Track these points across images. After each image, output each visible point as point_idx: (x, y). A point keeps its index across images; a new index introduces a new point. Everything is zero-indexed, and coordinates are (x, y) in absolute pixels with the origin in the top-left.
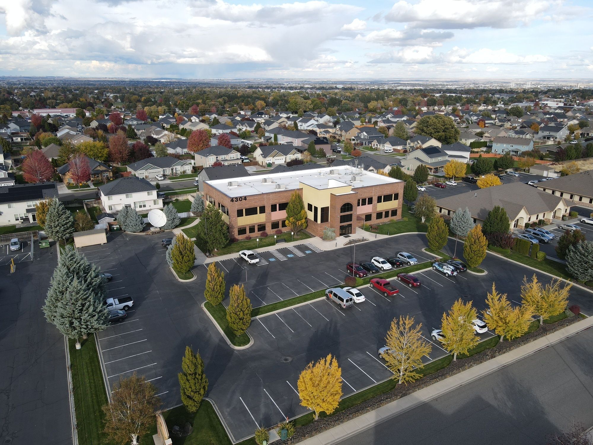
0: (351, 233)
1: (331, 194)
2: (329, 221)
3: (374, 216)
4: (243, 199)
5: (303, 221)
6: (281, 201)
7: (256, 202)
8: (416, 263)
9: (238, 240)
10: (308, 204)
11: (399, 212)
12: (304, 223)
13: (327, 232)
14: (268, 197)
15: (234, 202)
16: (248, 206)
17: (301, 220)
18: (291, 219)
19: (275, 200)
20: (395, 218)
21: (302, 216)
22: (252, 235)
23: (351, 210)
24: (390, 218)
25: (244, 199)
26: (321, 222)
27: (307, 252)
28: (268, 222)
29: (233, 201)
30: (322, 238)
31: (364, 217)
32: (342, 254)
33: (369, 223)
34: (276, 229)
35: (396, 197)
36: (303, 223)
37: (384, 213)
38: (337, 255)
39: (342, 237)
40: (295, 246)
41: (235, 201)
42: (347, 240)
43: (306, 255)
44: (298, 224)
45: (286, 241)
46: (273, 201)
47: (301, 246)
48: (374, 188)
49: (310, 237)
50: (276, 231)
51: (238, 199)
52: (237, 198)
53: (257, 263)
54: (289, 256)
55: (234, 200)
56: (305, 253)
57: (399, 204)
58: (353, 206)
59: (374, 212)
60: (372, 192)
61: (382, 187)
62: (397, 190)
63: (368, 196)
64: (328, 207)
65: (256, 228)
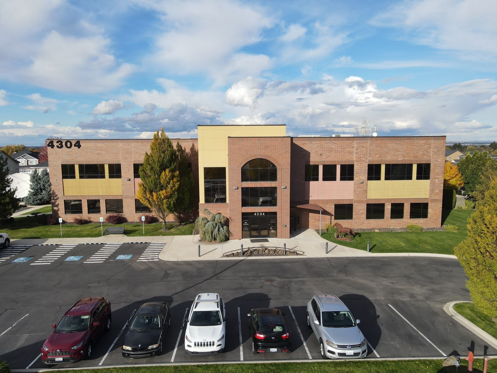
0: (276, 236)
1: (229, 137)
2: (228, 202)
3: (360, 210)
4: (73, 144)
7: (101, 154)
11: (434, 210)
14: (125, 147)
15: (55, 147)
16: (84, 161)
22: (94, 217)
24: (407, 221)
25: (75, 145)
26: (206, 202)
27: (120, 257)
28: (127, 197)
31: (331, 209)
34: (145, 214)
37: (388, 208)
41: (58, 147)
42: (249, 246)
48: (355, 144)
49: (188, 234)
51: (64, 144)
52: (62, 142)
55: (55, 144)
56: (111, 259)
57: (431, 190)
58: (278, 168)
59: (360, 202)
60: (350, 153)
61: (379, 142)
62: (425, 156)
63: (340, 160)
64: (225, 168)
65: (103, 206)
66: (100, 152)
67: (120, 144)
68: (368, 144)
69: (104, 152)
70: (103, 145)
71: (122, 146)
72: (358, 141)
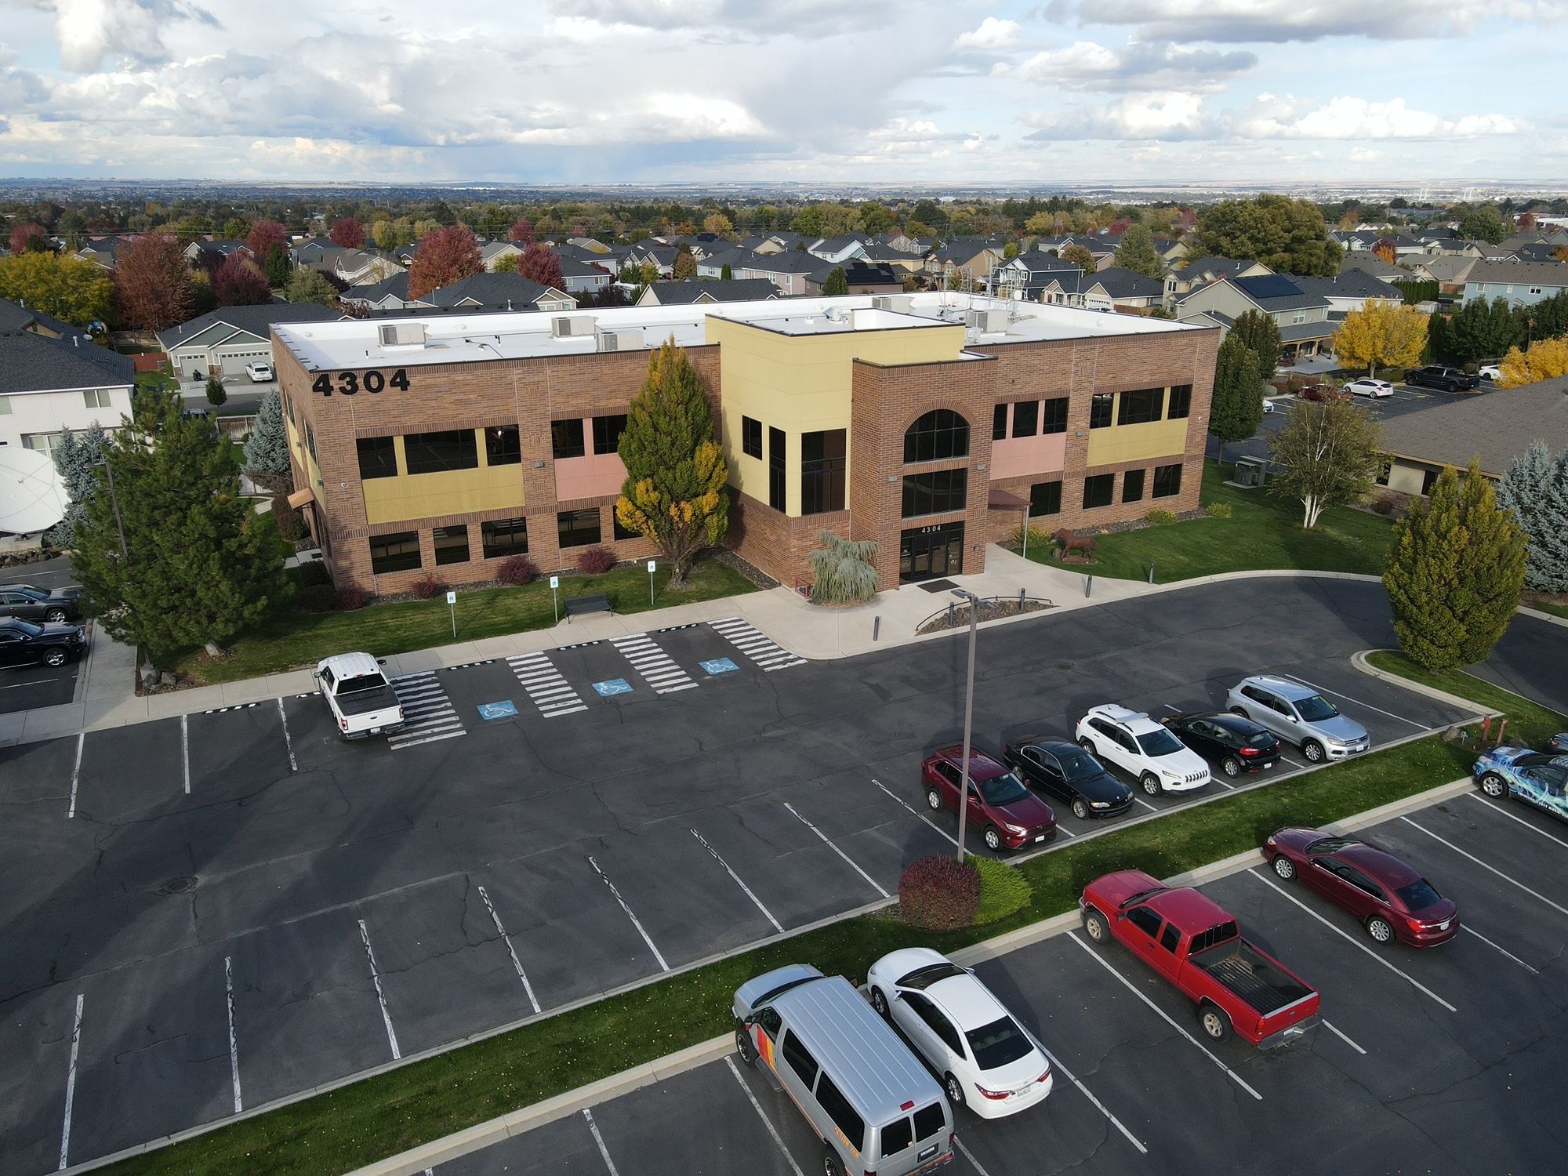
0: (960, 572)
1: (855, 361)
2: (847, 506)
3: (1073, 492)
4: (388, 379)
5: (709, 500)
6: (603, 403)
7: (466, 402)
8: (1360, 747)
9: (366, 599)
10: (745, 418)
11: (1191, 479)
12: (715, 510)
13: (832, 561)
14: (530, 378)
15: (336, 394)
16: (419, 423)
17: (696, 495)
18: (641, 487)
19: (577, 395)
20: (1168, 505)
21: (702, 474)
22: (452, 572)
23: (961, 449)
24: (1148, 503)
25: (393, 384)
26: (803, 513)
27: (713, 667)
28: (538, 511)
29: (328, 390)
30: (806, 591)
31: (1025, 493)
32: (906, 680)
33: (1047, 525)
34: (583, 549)
35: (1180, 407)
36: (706, 510)
37: (1119, 481)
38: (876, 688)
39: (913, 587)
40: (656, 636)
41: (343, 390)
42: (938, 603)
43: (702, 685)
44: (681, 517)
45: (615, 604)
46: (559, 399)
47: (689, 634)
48: (1074, 353)
49: (750, 588)
50: (583, 558)
51: (360, 381)
52: (354, 378)
53: (387, 732)
54: (603, 688)
55: (335, 383)
56: (696, 673)
57: (1190, 438)
58: (973, 426)
59: (1075, 475)
60: (1065, 373)
61: (1114, 347)
62: (1185, 370)
63: (1046, 390)
64: (844, 431)
65: (475, 541)
66: (462, 397)
67: (515, 374)
68: (1096, 353)
69: (472, 396)
70: (470, 377)
71: (521, 376)
72: (1080, 347)
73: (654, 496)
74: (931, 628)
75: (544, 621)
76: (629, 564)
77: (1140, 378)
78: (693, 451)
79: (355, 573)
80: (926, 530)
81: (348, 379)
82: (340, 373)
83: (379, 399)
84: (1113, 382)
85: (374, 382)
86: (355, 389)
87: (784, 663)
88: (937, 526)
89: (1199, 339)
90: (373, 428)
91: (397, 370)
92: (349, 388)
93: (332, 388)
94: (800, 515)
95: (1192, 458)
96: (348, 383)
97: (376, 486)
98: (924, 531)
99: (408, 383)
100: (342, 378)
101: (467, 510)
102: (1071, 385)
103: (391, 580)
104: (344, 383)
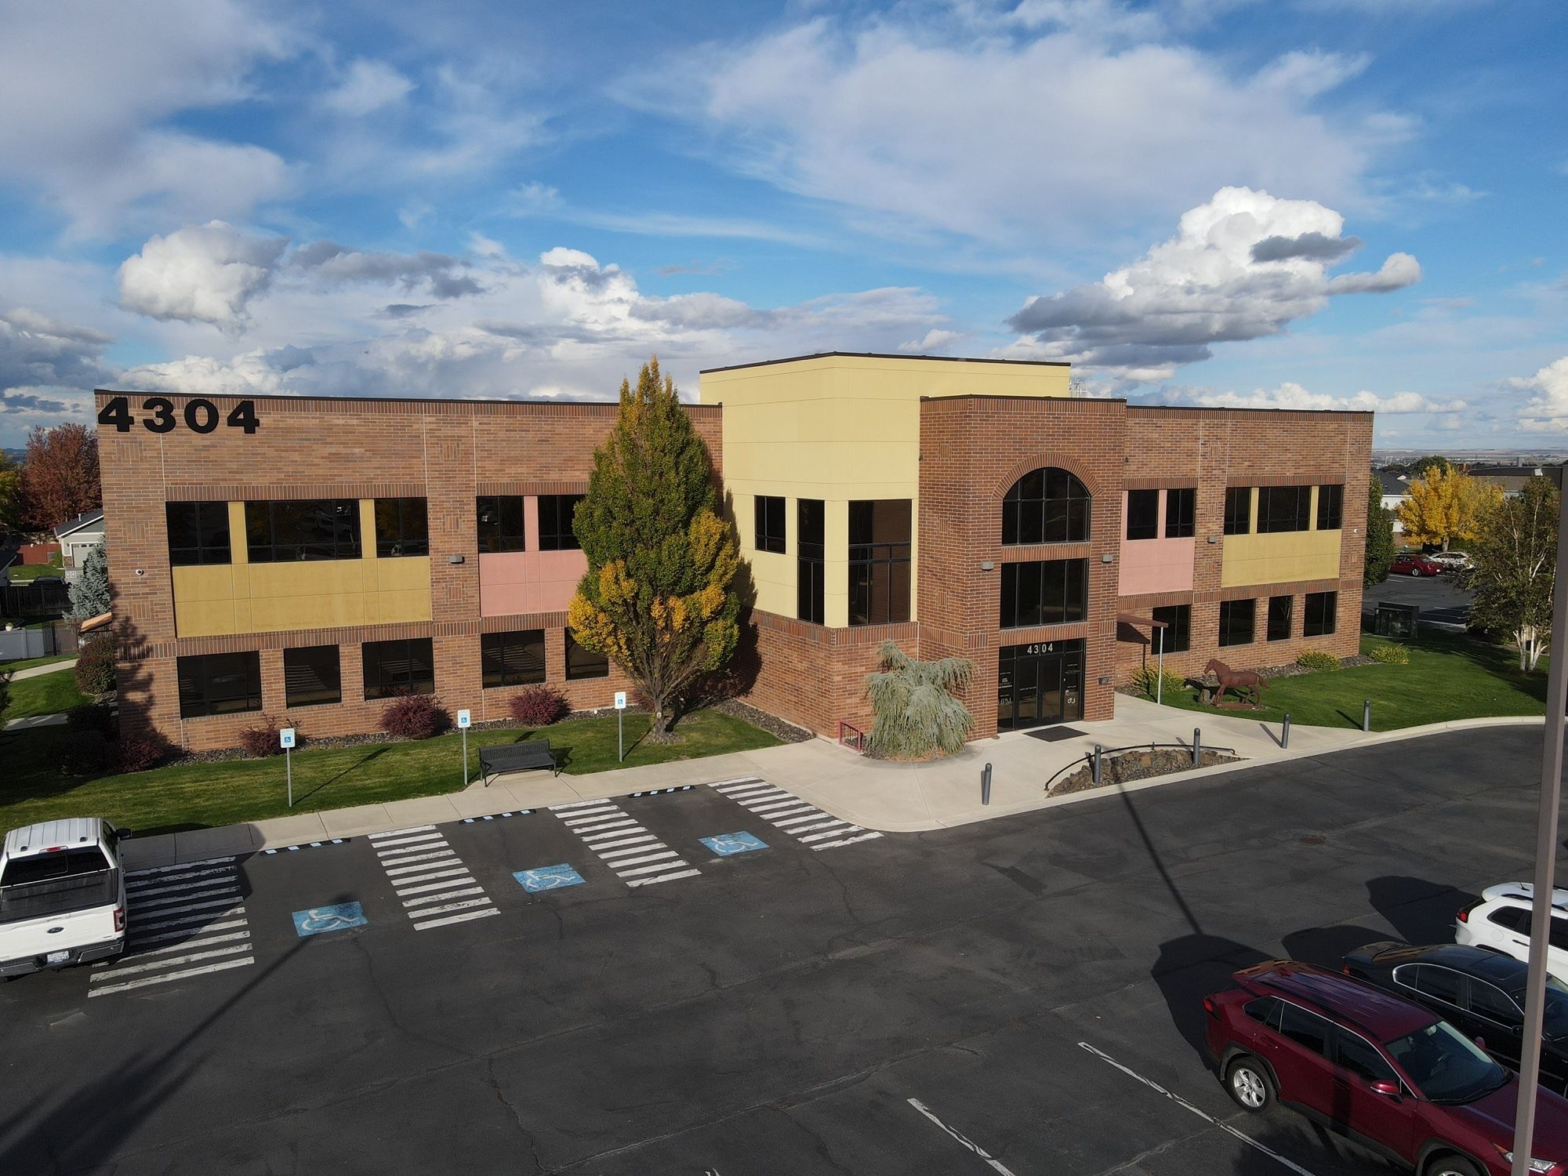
0: (1080, 715)
1: (924, 399)
2: (914, 617)
3: (1206, 621)
4: (224, 414)
5: (710, 597)
6: (554, 476)
7: (347, 459)
10: (759, 496)
11: (1348, 612)
12: (717, 614)
13: (901, 687)
14: (447, 431)
15: (137, 429)
16: (270, 485)
17: (691, 590)
19: (516, 461)
20: (1320, 644)
21: (700, 557)
22: (308, 721)
23: (1079, 532)
24: (1299, 644)
25: (232, 421)
26: (853, 621)
27: (722, 845)
28: (452, 629)
29: (124, 423)
30: (859, 743)
31: (1146, 621)
32: (1057, 859)
33: (1177, 665)
34: (519, 690)
35: (1331, 519)
36: (706, 613)
37: (1262, 609)
39: (1017, 736)
40: (626, 803)
41: (149, 424)
42: (1067, 755)
43: (708, 872)
44: (668, 619)
45: (561, 761)
46: (487, 464)
47: (680, 799)
48: (1201, 428)
49: (769, 741)
50: (517, 704)
51: (178, 413)
52: (168, 407)
55: (136, 412)
56: (696, 855)
57: (1345, 557)
58: (1095, 497)
59: (1208, 597)
60: (1191, 454)
61: (1251, 425)
62: (1335, 465)
63: (1168, 476)
64: (910, 501)
65: (351, 670)
66: (342, 450)
67: (425, 422)
68: (1228, 431)
69: (357, 450)
70: (355, 422)
71: (434, 426)
72: (1208, 421)
73: (628, 586)
74: (1068, 786)
75: (448, 783)
76: (587, 714)
77: (1283, 470)
78: (686, 524)
79: (154, 713)
80: (1034, 649)
81: (159, 408)
82: (146, 399)
83: (207, 443)
84: (1250, 473)
85: (202, 416)
86: (169, 425)
87: (844, 837)
88: (1048, 644)
89: (1349, 425)
90: (196, 486)
91: (239, 401)
92: (159, 422)
93: (131, 420)
94: (846, 625)
95: (1349, 585)
96: (158, 415)
97: (194, 577)
98: (1030, 651)
99: (257, 423)
100: (148, 405)
101: (341, 622)
102: (1199, 472)
103: (210, 728)
104: (151, 414)
